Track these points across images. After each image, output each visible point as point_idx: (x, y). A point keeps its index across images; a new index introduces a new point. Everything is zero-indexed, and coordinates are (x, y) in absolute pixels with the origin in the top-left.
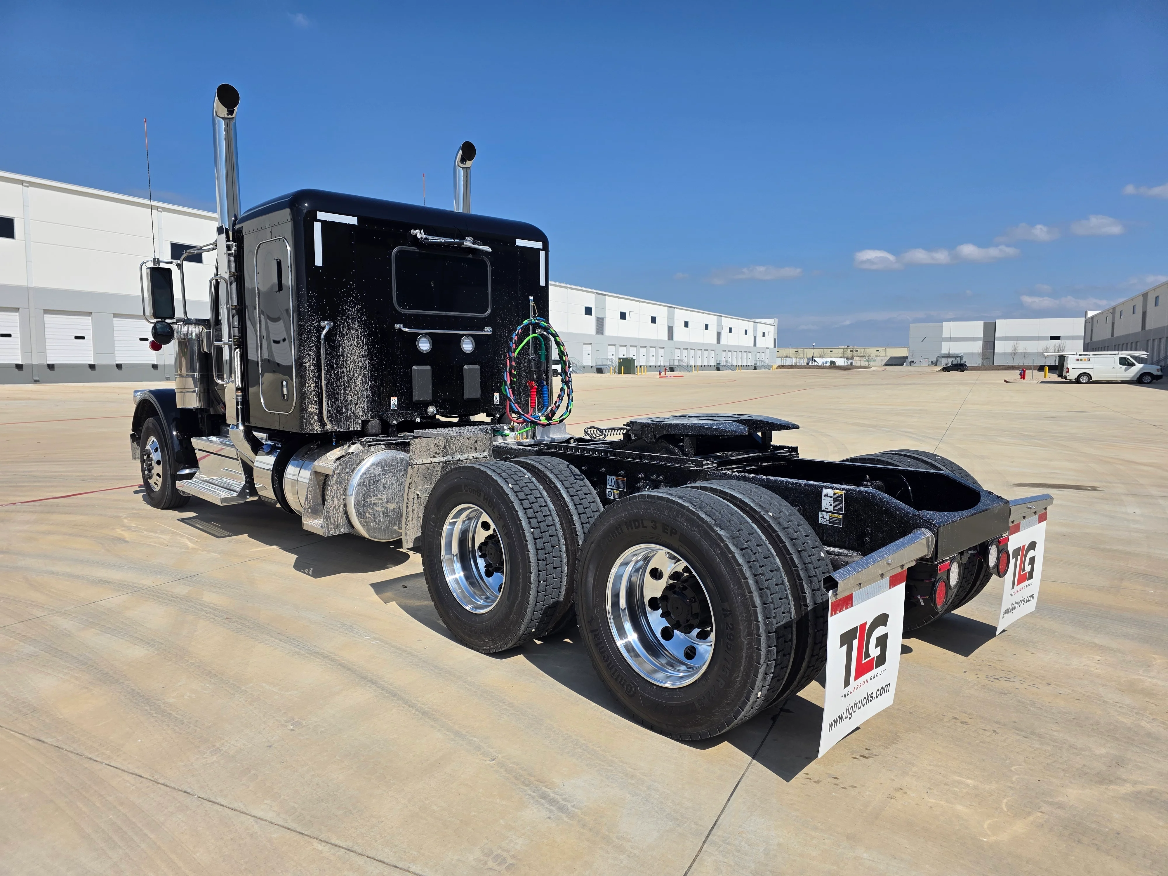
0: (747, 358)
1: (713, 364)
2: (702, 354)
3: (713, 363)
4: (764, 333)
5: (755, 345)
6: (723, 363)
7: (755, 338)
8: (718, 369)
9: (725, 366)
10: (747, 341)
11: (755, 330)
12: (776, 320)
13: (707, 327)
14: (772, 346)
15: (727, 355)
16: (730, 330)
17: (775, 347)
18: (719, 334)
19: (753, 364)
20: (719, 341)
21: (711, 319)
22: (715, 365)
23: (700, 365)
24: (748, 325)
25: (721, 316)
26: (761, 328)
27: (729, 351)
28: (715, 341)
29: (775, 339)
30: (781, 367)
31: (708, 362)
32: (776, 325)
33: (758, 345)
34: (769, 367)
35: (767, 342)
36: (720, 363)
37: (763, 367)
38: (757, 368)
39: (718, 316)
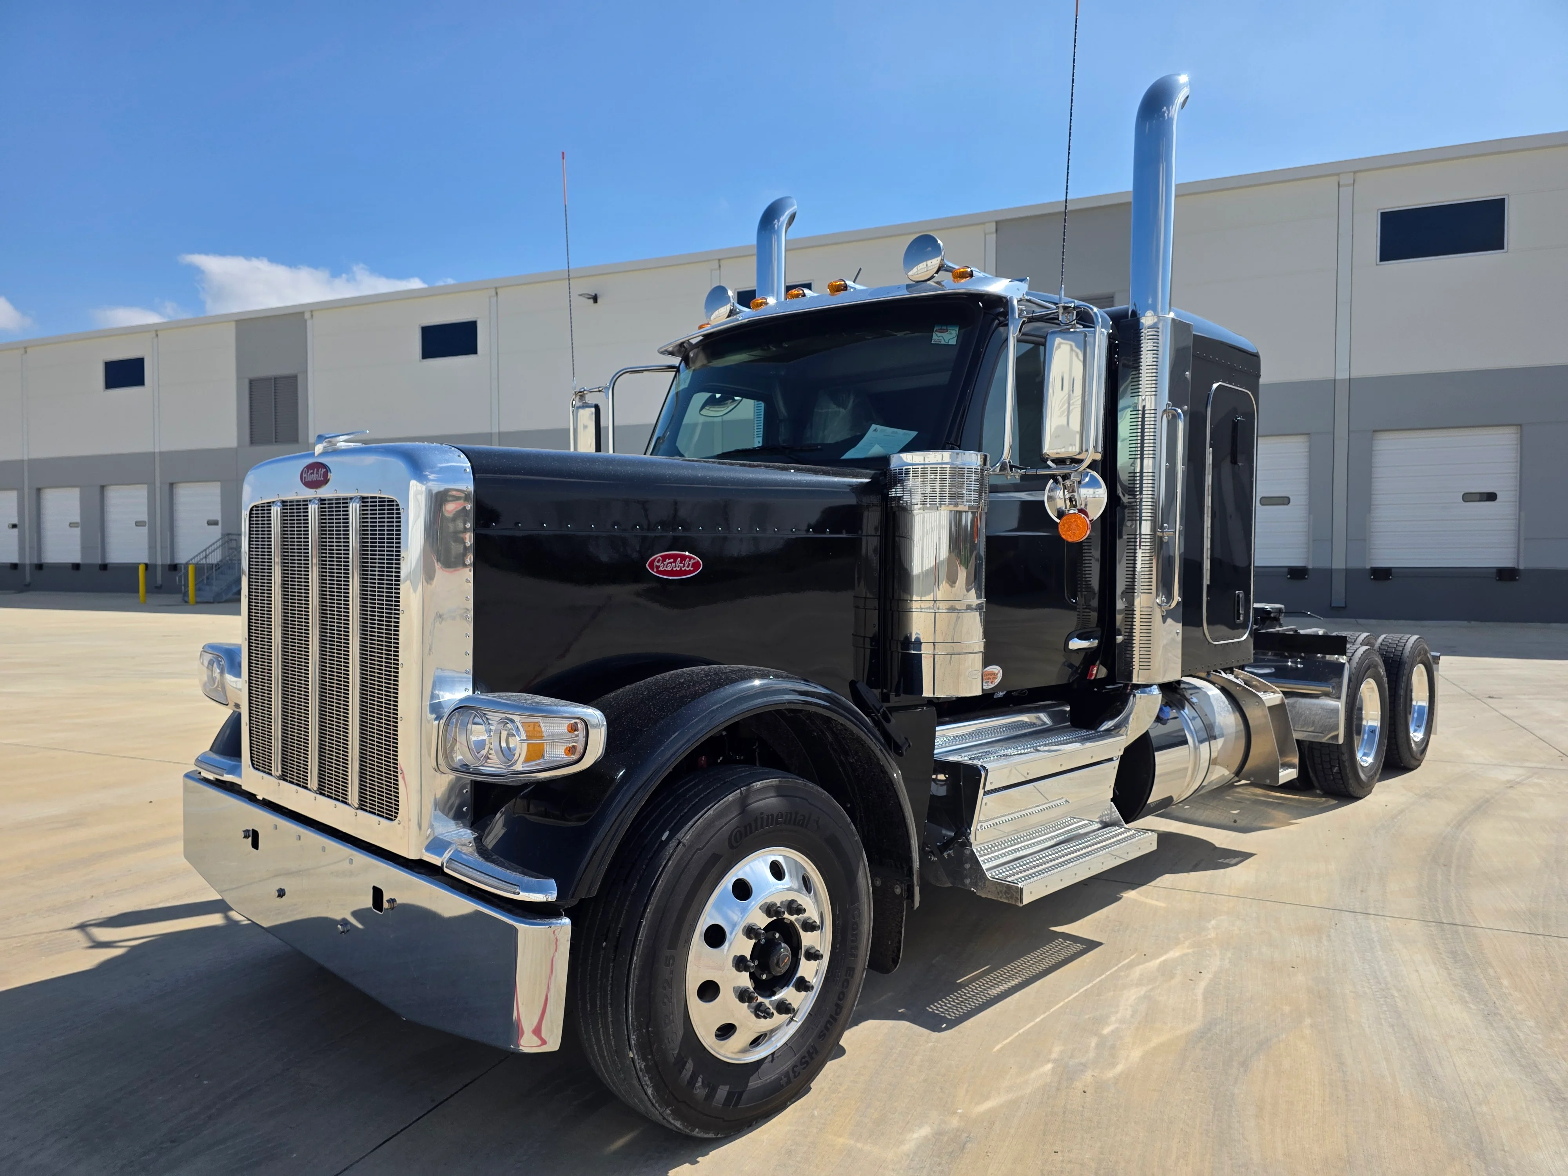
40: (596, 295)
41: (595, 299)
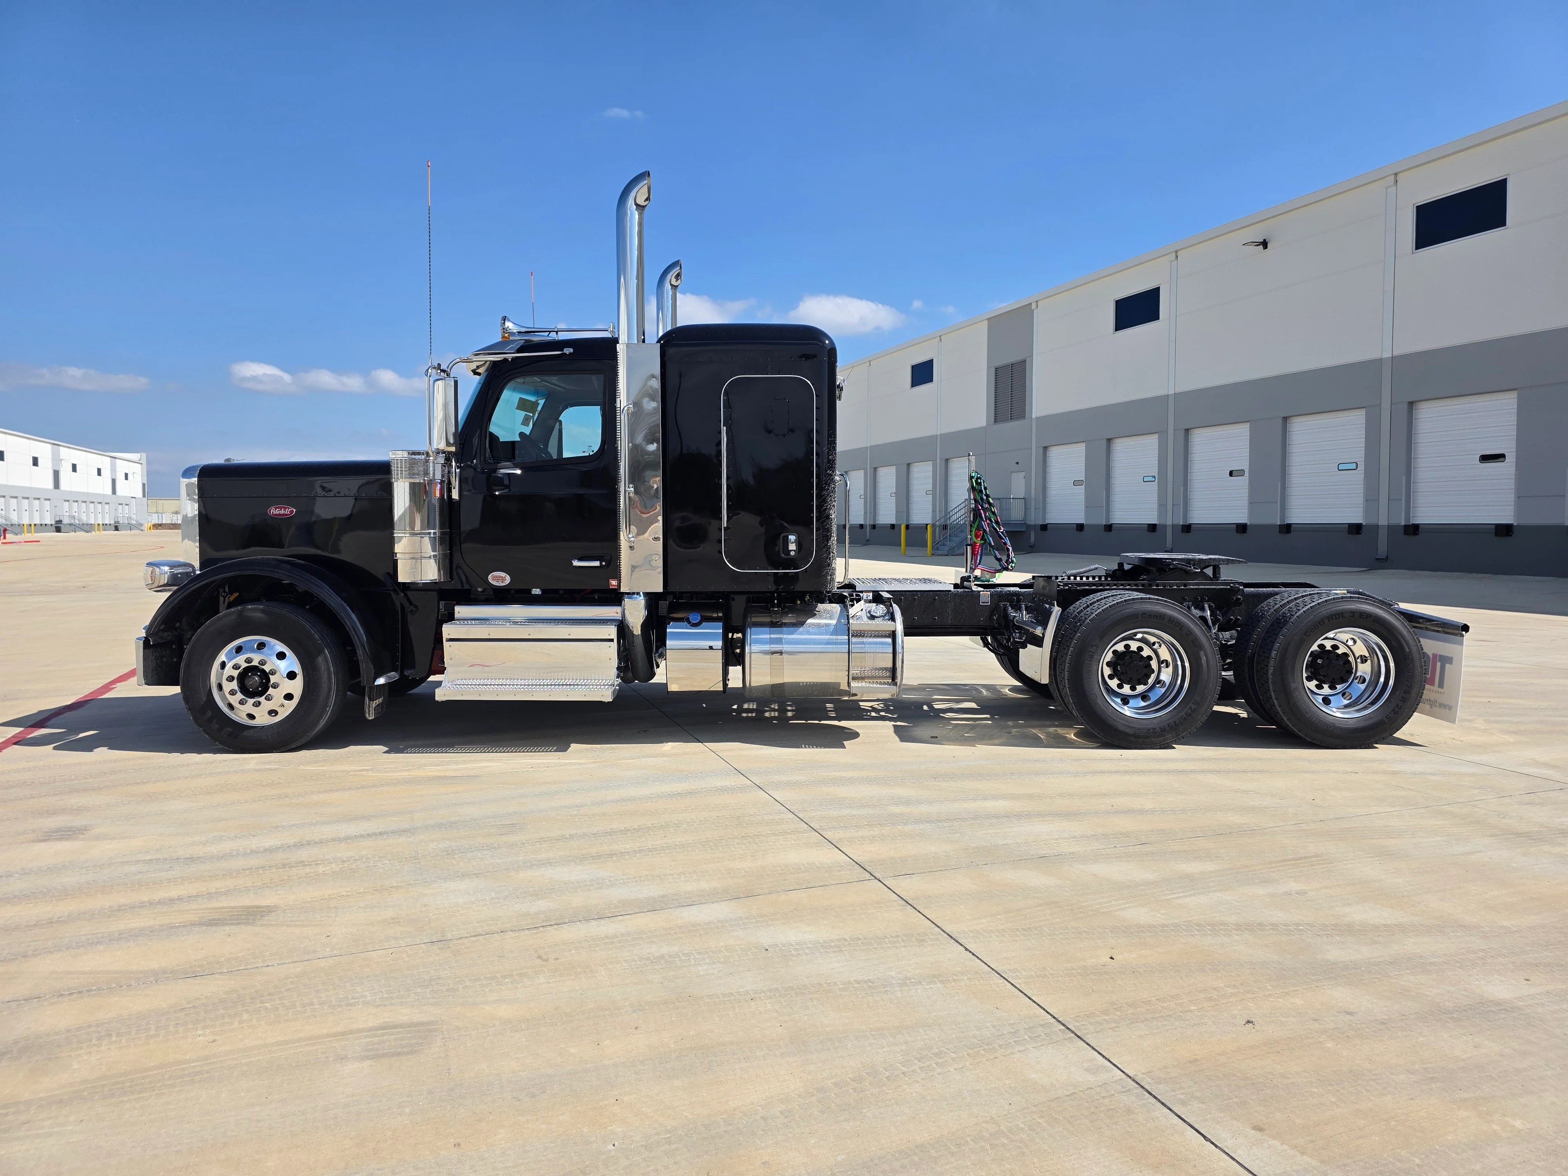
0: (103, 513)
1: (48, 522)
2: (31, 506)
3: (49, 520)
4: (126, 475)
5: (114, 492)
6: (66, 521)
7: (114, 481)
8: (58, 530)
9: (71, 525)
10: (103, 487)
11: (113, 469)
12: (144, 455)
13: (35, 462)
14: (140, 495)
15: (70, 507)
16: (74, 468)
17: (144, 496)
18: (56, 474)
19: (112, 522)
20: (57, 485)
21: (43, 449)
22: (53, 523)
23: (28, 523)
24: (103, 462)
25: (59, 445)
26: (122, 467)
27: (74, 501)
28: (50, 485)
29: (144, 485)
30: (157, 526)
31: (41, 518)
32: (144, 461)
33: (119, 492)
34: (139, 526)
35: (132, 488)
36: (61, 521)
37: (130, 527)
38: (119, 528)
39: (53, 444)
40: (1265, 240)
41: (1265, 244)
